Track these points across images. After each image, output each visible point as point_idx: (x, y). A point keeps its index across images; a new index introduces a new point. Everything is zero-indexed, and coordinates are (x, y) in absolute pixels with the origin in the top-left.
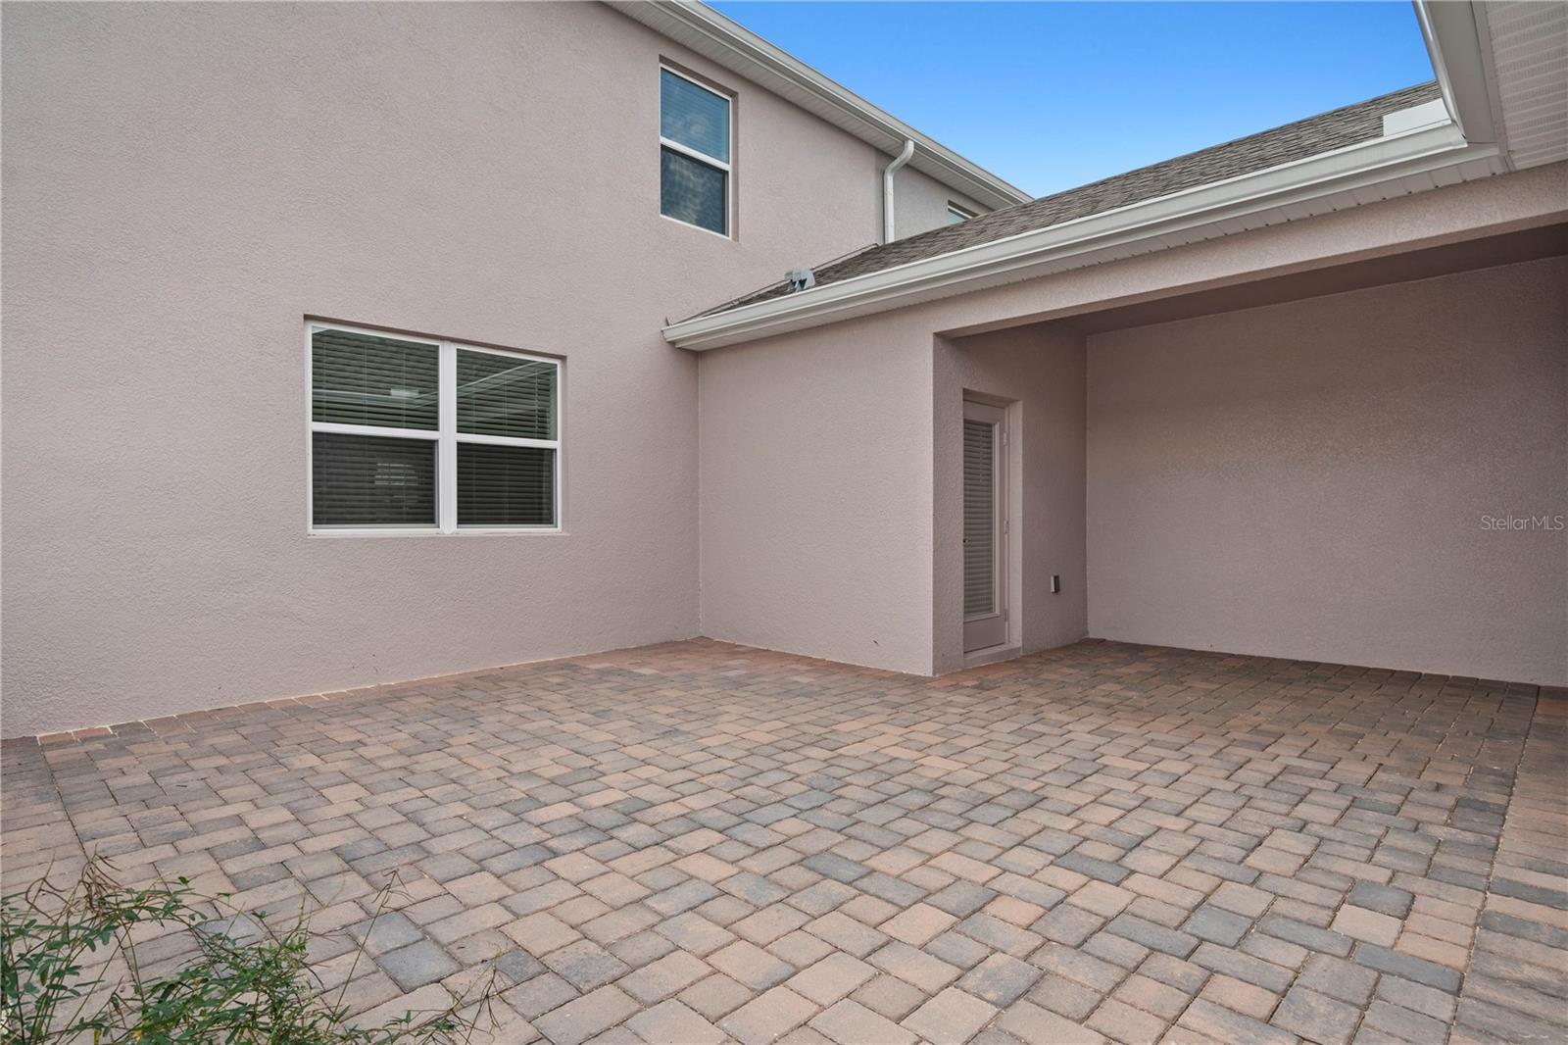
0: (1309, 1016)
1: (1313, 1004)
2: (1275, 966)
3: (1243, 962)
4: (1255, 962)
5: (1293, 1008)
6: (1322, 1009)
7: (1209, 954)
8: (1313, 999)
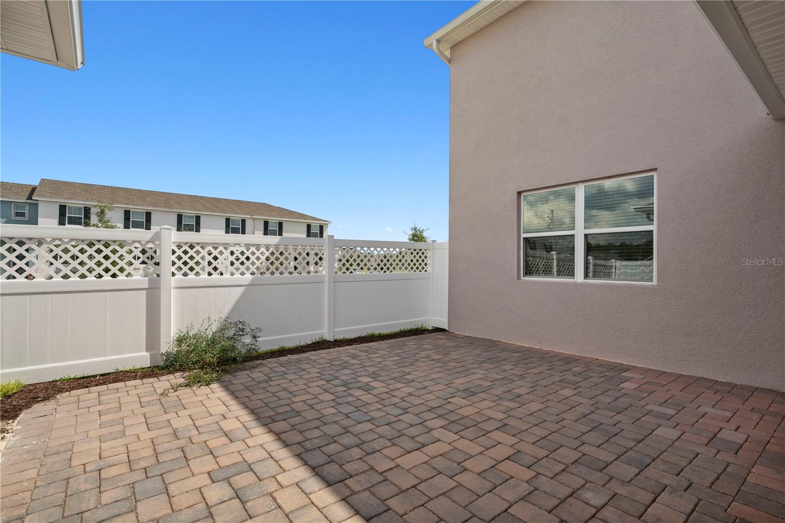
0: (86, 480)
1: (87, 485)
2: (110, 488)
3: (124, 481)
4: (119, 484)
5: (94, 479)
6: (83, 485)
7: (139, 476)
8: (88, 486)
